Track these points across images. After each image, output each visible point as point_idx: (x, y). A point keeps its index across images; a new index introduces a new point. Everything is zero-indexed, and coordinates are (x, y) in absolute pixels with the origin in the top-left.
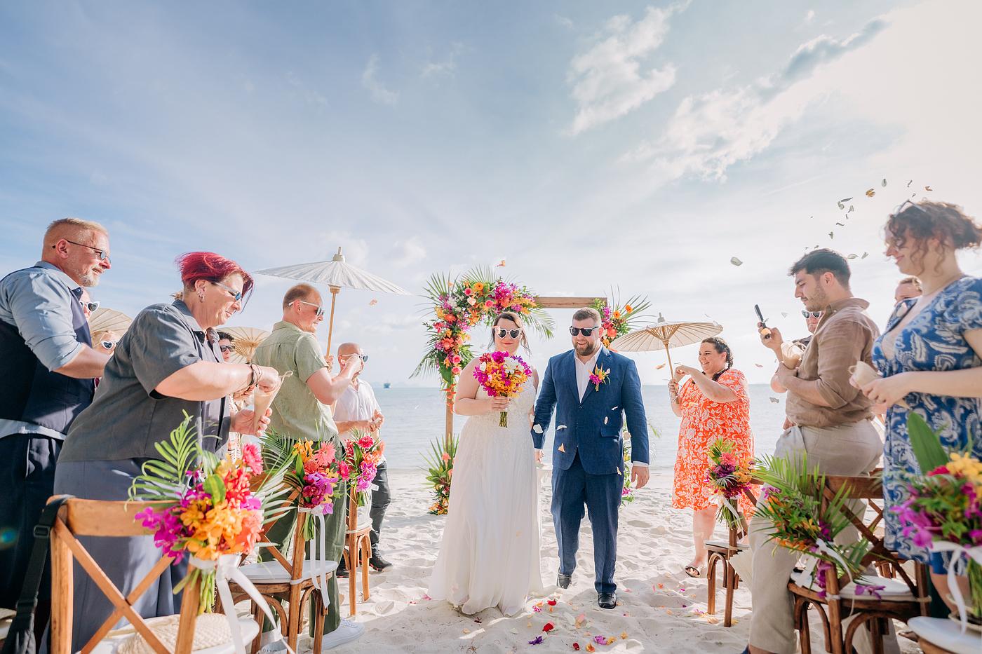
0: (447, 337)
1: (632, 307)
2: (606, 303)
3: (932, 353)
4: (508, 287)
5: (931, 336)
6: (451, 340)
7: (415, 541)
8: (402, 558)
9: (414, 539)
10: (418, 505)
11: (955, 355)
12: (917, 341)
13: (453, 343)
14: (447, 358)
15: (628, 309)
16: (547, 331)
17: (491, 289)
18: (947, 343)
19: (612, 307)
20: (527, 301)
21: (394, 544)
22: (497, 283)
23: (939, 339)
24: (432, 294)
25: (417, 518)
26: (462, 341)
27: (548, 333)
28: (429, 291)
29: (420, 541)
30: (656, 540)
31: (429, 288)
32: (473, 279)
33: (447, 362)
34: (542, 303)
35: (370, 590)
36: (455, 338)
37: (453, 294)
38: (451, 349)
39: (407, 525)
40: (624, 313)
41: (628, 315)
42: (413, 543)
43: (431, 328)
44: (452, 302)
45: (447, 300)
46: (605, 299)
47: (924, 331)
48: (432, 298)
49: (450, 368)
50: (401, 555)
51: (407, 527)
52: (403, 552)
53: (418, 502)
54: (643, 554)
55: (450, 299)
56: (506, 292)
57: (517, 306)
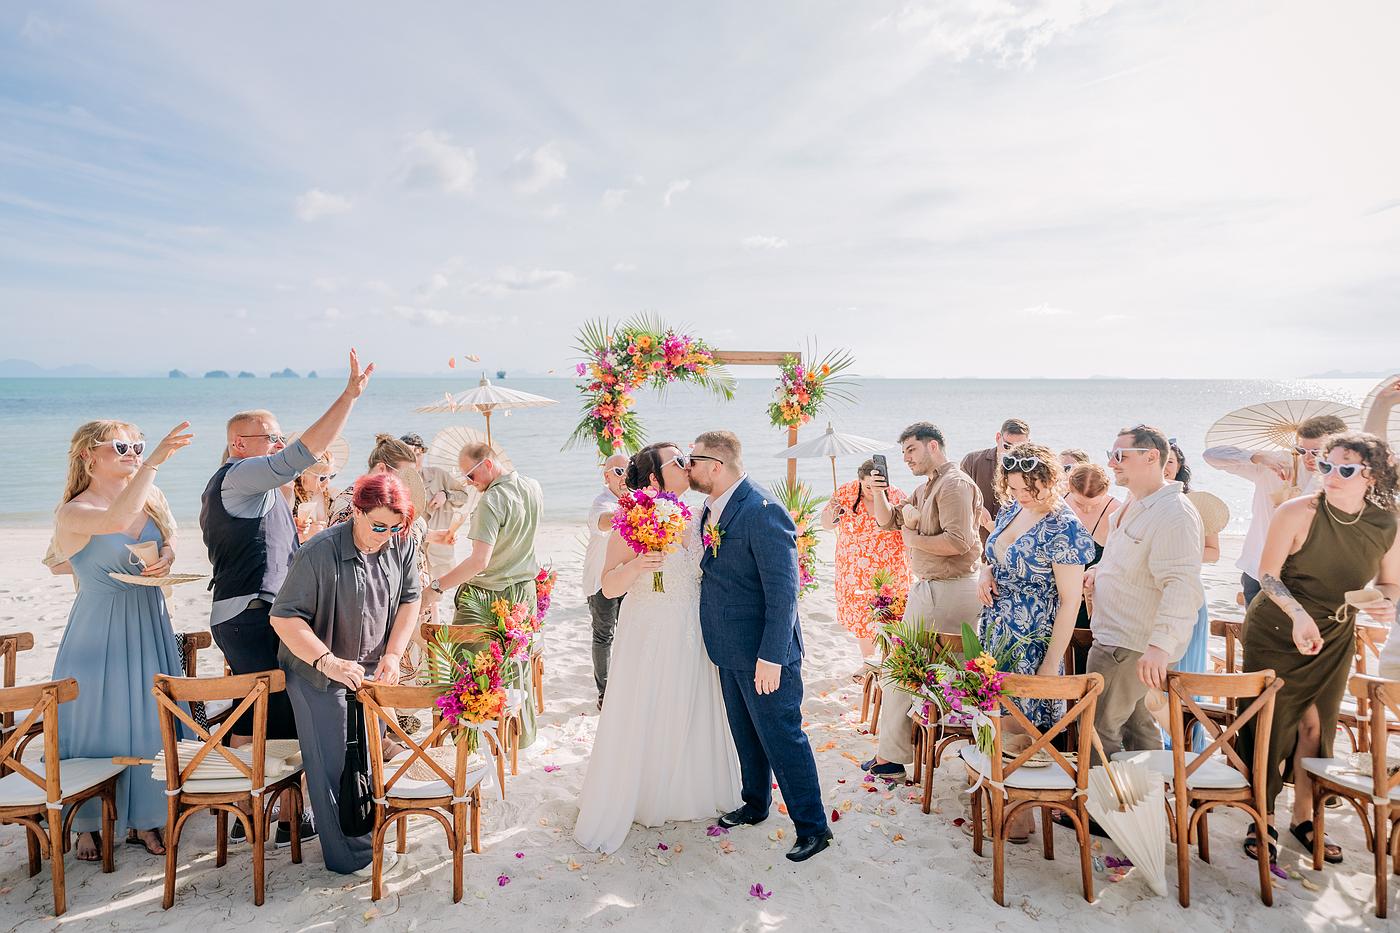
0: (605, 403)
1: (829, 366)
2: (799, 360)
3: (1029, 573)
4: (680, 339)
5: (1031, 560)
6: (611, 407)
7: (577, 641)
8: (567, 663)
9: (575, 639)
10: (572, 591)
11: (1044, 575)
12: (1021, 562)
13: (613, 411)
14: (606, 428)
15: (825, 369)
16: (728, 392)
17: (659, 343)
18: (1041, 566)
19: (806, 365)
20: (704, 358)
21: (555, 647)
22: (667, 336)
23: (1036, 564)
24: (586, 345)
25: (575, 610)
26: (624, 408)
27: (729, 395)
28: (582, 341)
29: (582, 642)
30: (833, 640)
31: (582, 337)
32: (637, 328)
33: (605, 433)
34: (719, 358)
35: (545, 702)
36: (615, 404)
37: (612, 348)
38: (610, 418)
39: (564, 620)
40: (818, 373)
41: (823, 376)
42: (575, 645)
43: (586, 389)
44: (612, 360)
45: (605, 355)
46: (798, 356)
47: (1027, 555)
48: (587, 351)
49: (609, 440)
50: (565, 660)
51: (565, 623)
52: (566, 657)
53: (571, 586)
54: (815, 656)
55: (609, 355)
56: (676, 346)
57: (690, 364)
